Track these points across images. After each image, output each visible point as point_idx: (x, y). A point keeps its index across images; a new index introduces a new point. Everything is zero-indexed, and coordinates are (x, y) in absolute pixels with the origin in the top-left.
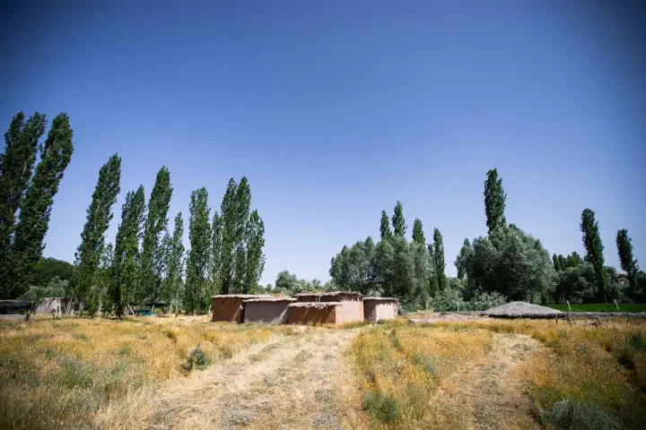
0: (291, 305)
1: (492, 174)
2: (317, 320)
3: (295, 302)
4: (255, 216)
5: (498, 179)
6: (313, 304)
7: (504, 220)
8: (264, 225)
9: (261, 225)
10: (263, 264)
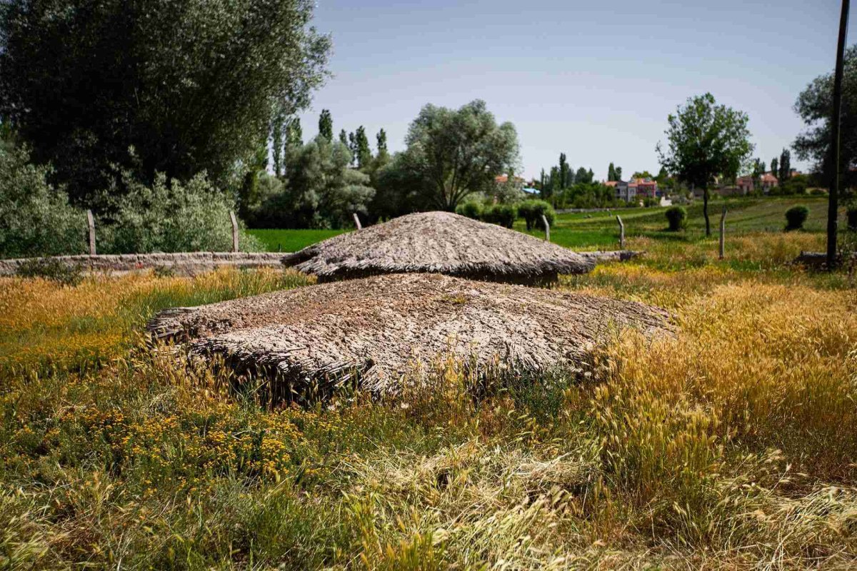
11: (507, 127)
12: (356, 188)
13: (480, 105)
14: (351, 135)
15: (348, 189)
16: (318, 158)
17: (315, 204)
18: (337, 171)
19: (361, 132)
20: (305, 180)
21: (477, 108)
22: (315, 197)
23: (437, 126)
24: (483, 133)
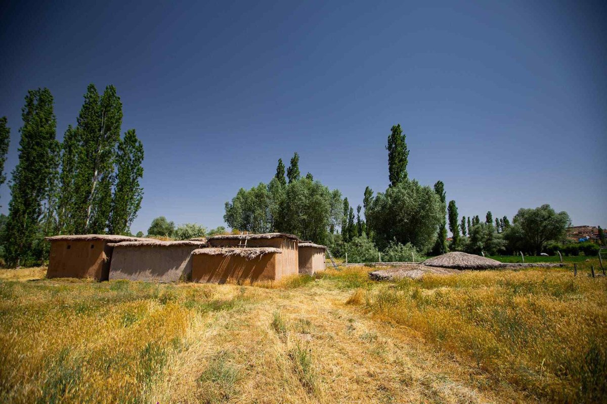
0: (197, 251)
1: (396, 130)
2: (245, 276)
3: (203, 246)
4: (131, 138)
5: (402, 135)
6: (237, 250)
7: (405, 176)
8: (144, 149)
9: (140, 149)
10: (140, 201)
11: (563, 214)
12: (499, 240)
13: (547, 206)
14: (501, 219)
15: (495, 241)
16: (481, 231)
17: (482, 247)
18: (490, 234)
19: (505, 218)
20: (477, 238)
21: (545, 208)
22: (482, 244)
23: (526, 216)
24: (549, 217)
